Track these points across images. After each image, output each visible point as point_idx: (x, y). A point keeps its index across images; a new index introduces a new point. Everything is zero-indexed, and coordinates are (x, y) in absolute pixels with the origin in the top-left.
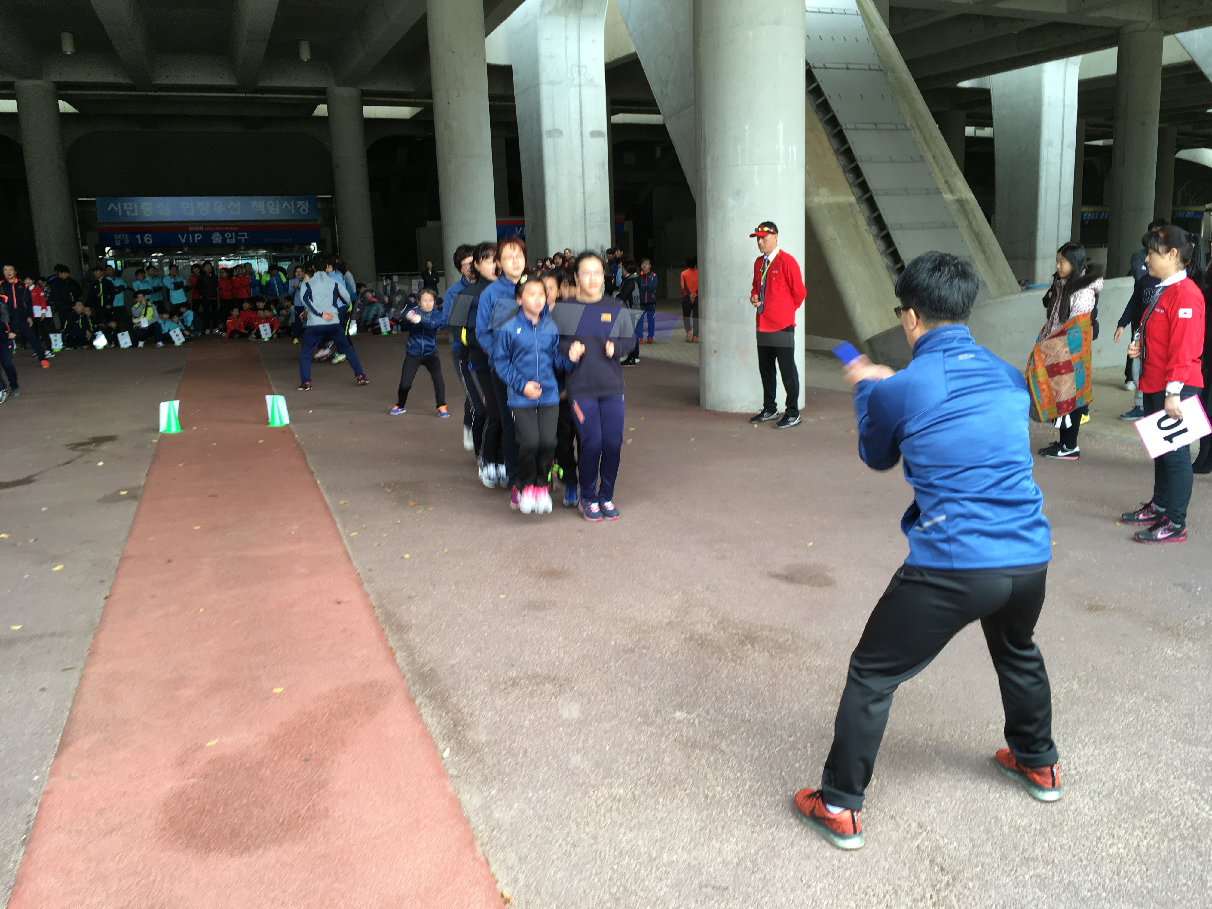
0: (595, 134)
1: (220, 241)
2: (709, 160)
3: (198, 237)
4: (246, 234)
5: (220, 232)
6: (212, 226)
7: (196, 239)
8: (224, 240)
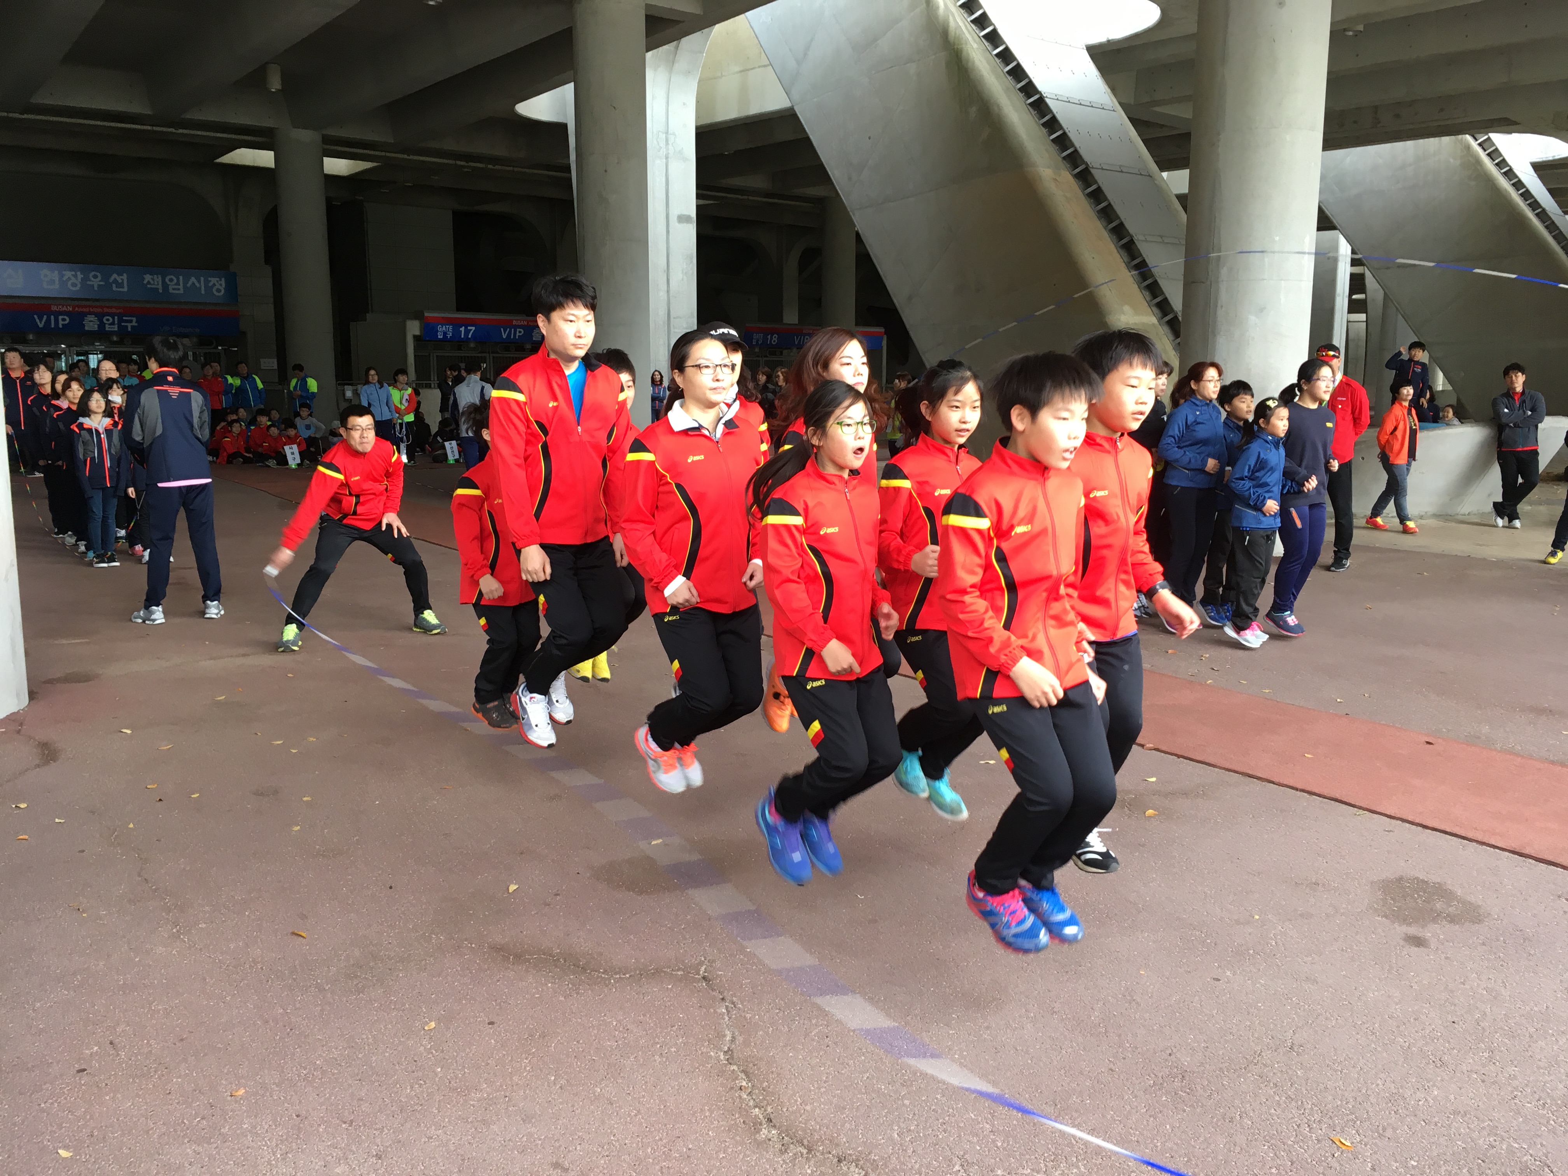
0: (682, 219)
1: (96, 328)
3: (64, 320)
4: (134, 319)
5: (96, 315)
6: (86, 307)
7: (61, 323)
8: (102, 325)
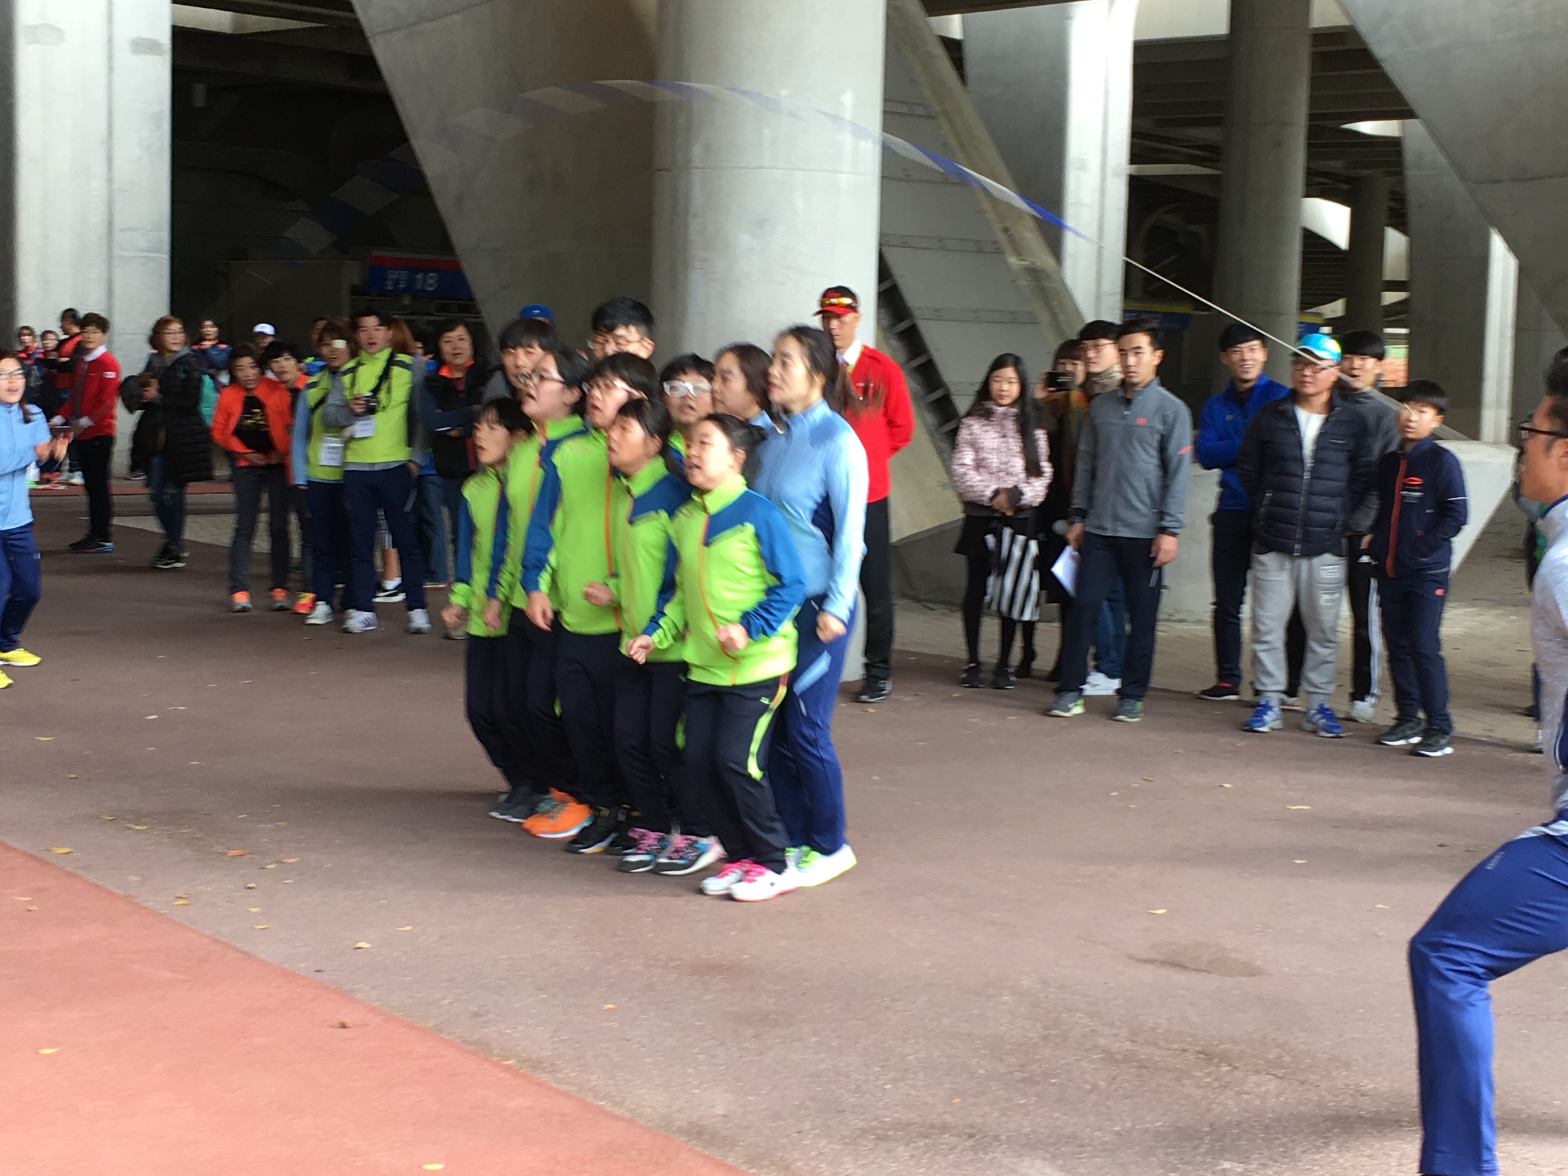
0: (142, 46)
2: (697, 150)
